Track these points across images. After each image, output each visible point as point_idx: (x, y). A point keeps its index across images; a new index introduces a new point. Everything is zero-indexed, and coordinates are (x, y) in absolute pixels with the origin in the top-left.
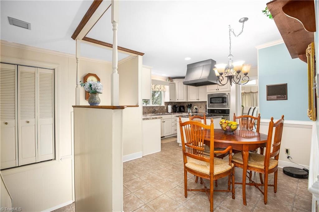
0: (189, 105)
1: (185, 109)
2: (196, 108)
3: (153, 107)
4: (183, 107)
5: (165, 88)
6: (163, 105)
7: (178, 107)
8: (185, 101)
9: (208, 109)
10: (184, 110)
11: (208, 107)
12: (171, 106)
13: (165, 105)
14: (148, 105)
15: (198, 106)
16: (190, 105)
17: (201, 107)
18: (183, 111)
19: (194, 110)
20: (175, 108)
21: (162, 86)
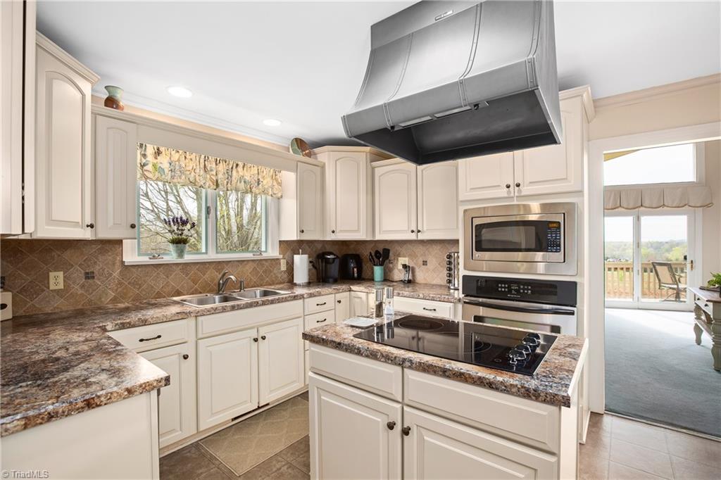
0: (377, 252)
1: (366, 267)
2: (405, 266)
3: (219, 265)
4: (358, 259)
5: (280, 184)
6: (273, 252)
7: (337, 261)
8: (361, 235)
9: (464, 277)
10: (360, 272)
11: (465, 268)
12: (306, 257)
13: (282, 251)
14: (188, 258)
15: (412, 256)
16: (383, 253)
17: (425, 263)
18: (356, 275)
19: (399, 270)
20: (321, 265)
21: (267, 172)
